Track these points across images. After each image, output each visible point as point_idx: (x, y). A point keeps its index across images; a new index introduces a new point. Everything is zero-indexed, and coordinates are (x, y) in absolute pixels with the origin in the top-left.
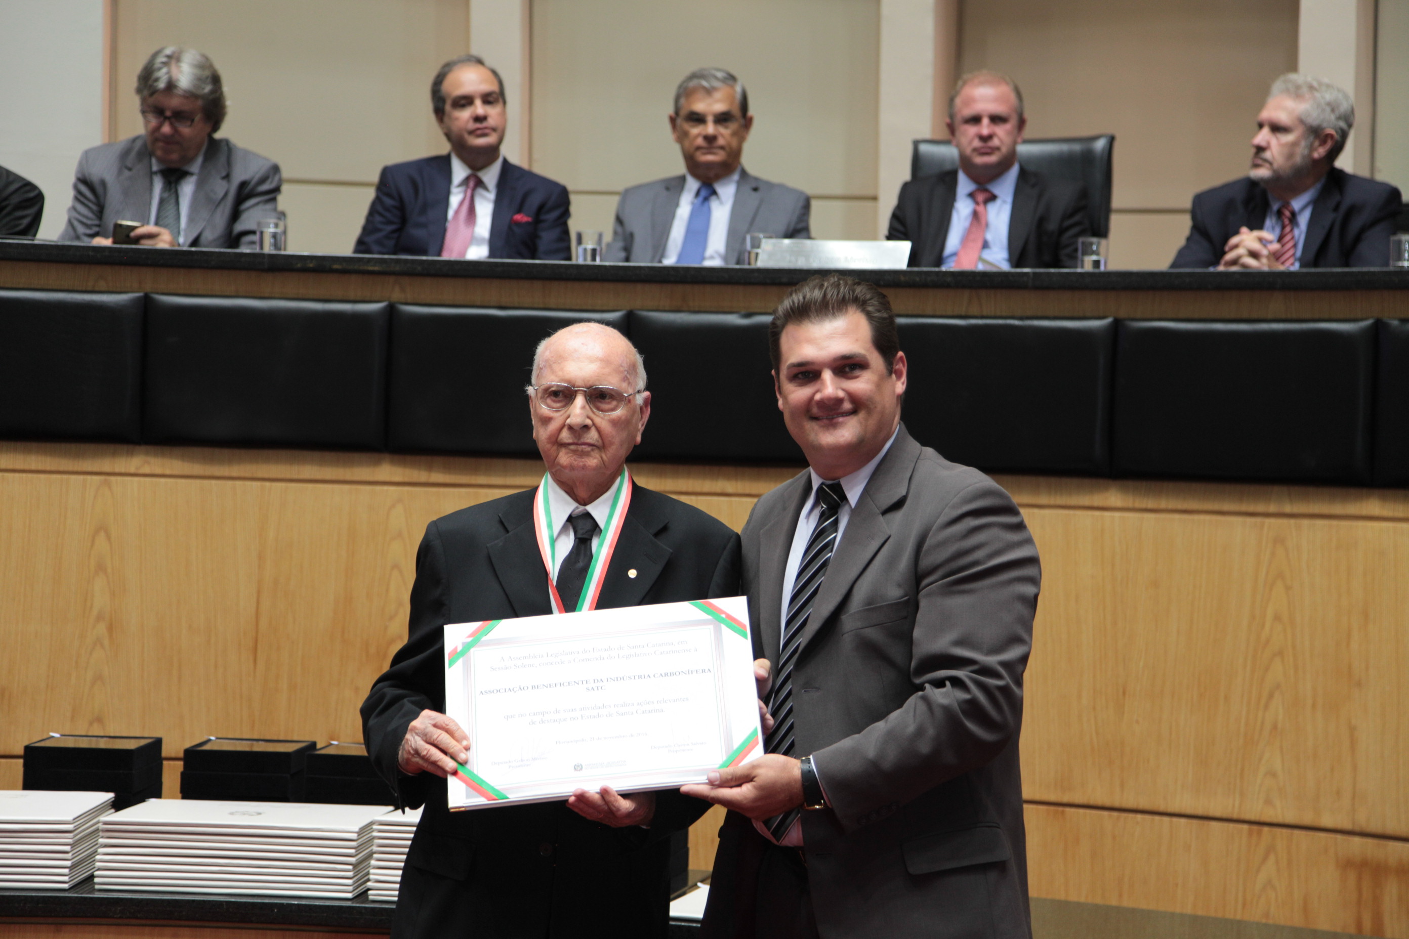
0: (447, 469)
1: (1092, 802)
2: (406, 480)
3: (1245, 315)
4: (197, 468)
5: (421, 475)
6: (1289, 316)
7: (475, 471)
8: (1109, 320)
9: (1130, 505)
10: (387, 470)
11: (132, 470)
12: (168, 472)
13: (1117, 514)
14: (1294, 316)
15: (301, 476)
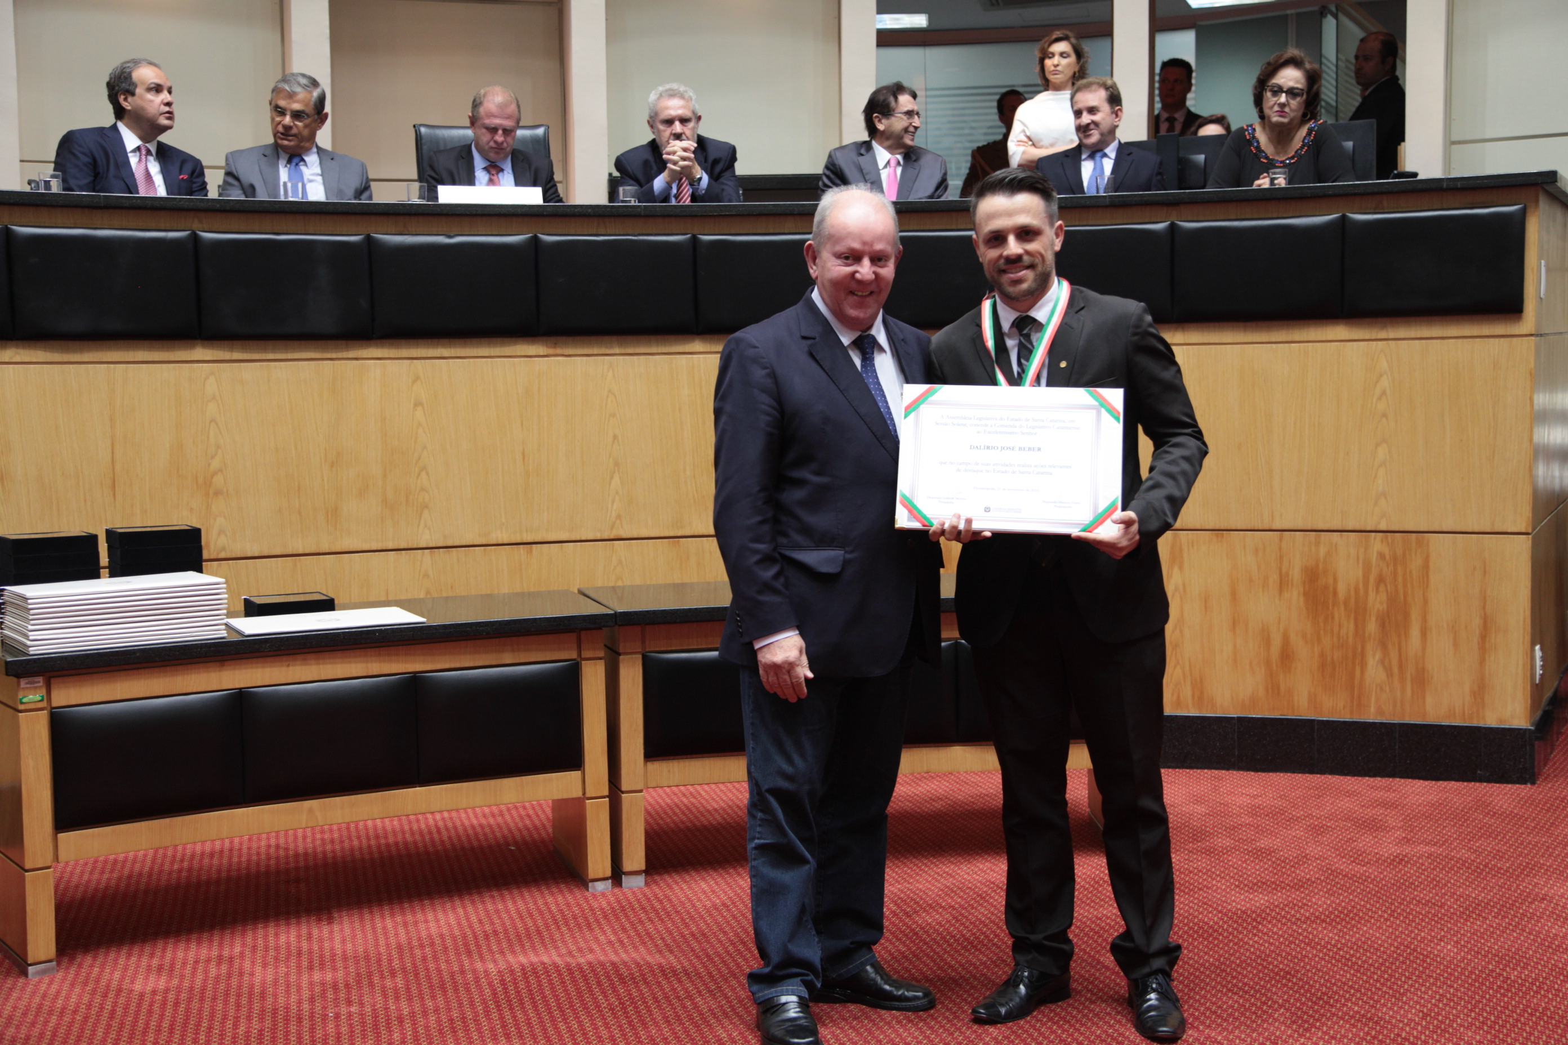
0: (244, 349)
1: (696, 534)
2: (215, 359)
3: (771, 231)
4: (57, 357)
5: (226, 355)
6: (797, 231)
7: (265, 350)
8: (689, 236)
9: (709, 350)
10: (200, 352)
11: (7, 360)
12: (34, 360)
13: (701, 356)
14: (801, 231)
15: (136, 360)
